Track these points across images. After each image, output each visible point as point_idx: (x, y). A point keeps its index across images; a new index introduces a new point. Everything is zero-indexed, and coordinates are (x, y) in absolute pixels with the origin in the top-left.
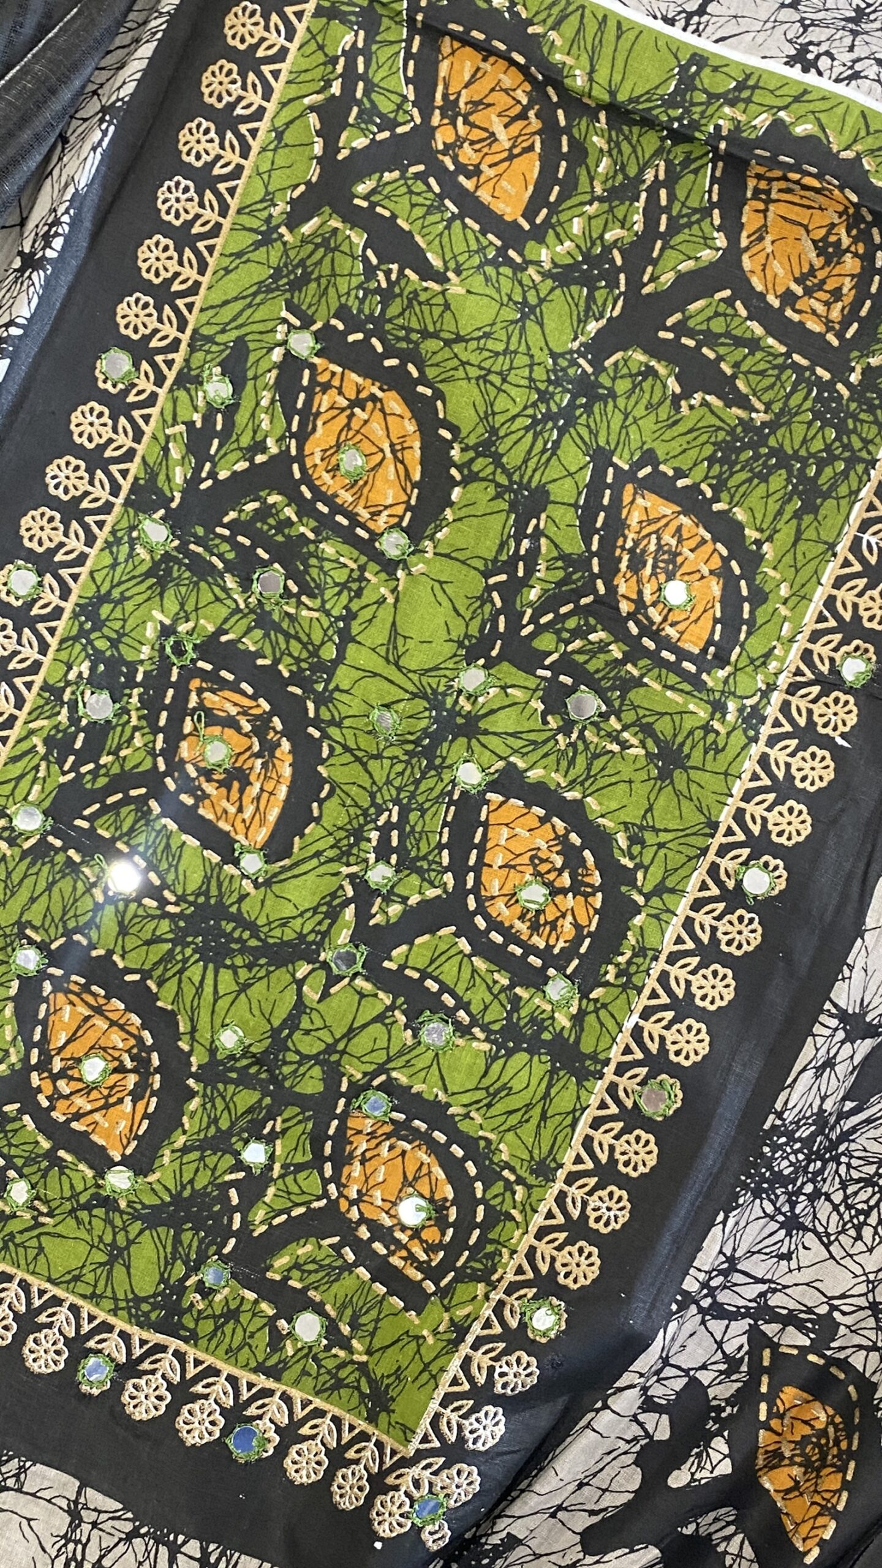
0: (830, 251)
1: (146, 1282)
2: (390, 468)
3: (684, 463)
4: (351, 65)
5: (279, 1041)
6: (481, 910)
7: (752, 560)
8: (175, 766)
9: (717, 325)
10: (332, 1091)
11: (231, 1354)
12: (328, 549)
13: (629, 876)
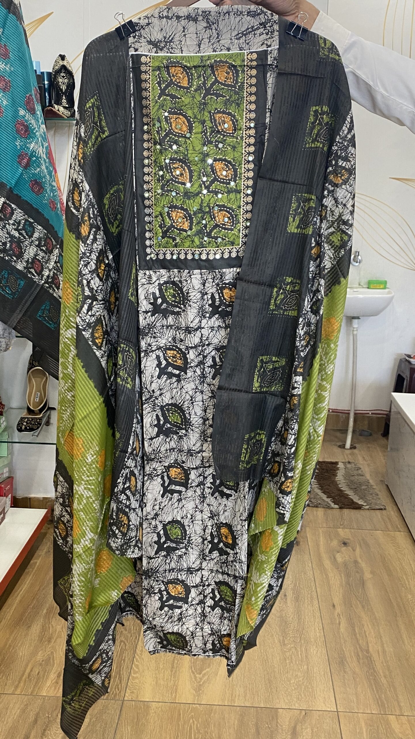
0: (228, 73)
1: (198, 243)
2: (184, 126)
3: (221, 108)
4: (159, 76)
5: (201, 206)
6: (219, 178)
7: (234, 116)
8: (174, 176)
9: (218, 88)
10: (210, 209)
11: (212, 247)
12: (180, 139)
13: (235, 165)
